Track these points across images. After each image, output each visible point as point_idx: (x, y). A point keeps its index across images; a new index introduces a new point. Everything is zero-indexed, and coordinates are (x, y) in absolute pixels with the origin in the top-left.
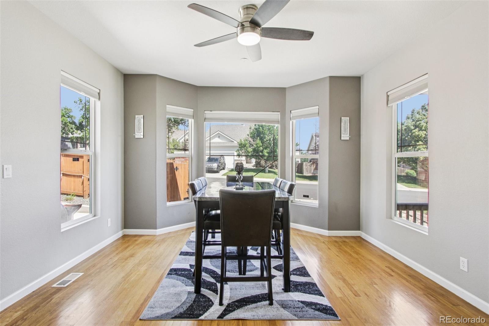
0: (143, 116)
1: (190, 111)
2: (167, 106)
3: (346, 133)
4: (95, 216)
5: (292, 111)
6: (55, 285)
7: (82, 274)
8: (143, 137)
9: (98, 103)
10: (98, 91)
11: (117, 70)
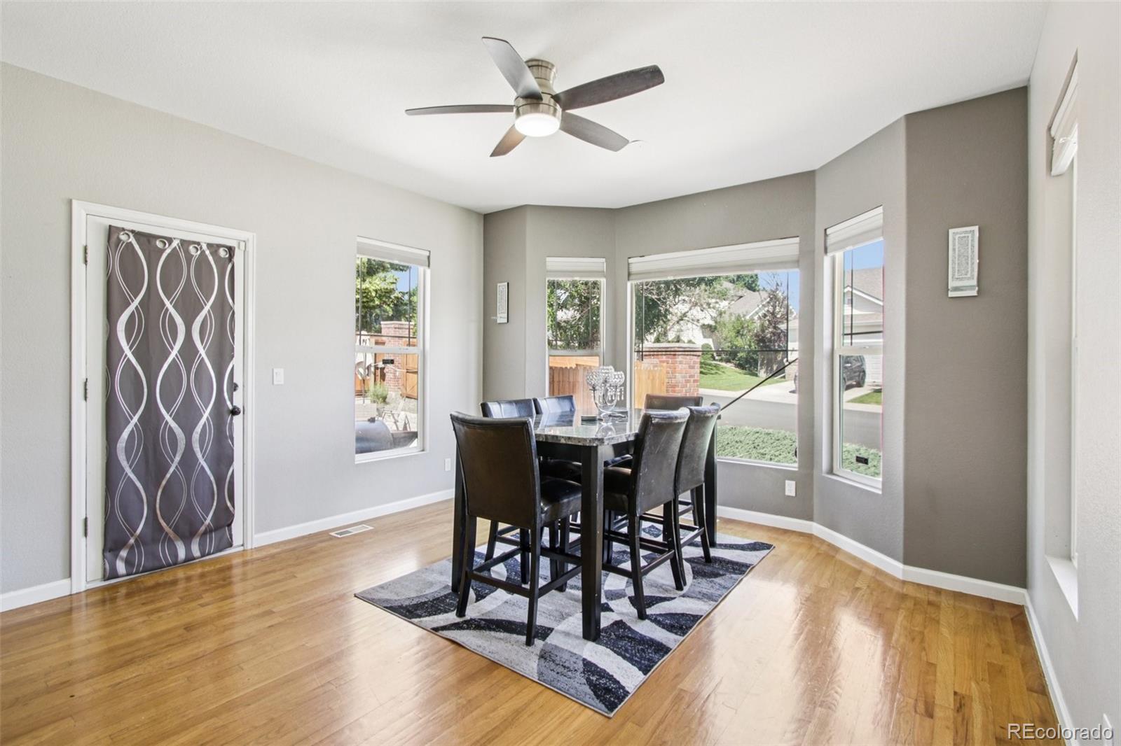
0: (506, 284)
1: (599, 263)
2: (548, 259)
3: (969, 275)
4: (423, 450)
5: (829, 231)
6: (333, 534)
7: (371, 528)
8: (508, 321)
9: (428, 271)
10: (427, 254)
11: (469, 212)
